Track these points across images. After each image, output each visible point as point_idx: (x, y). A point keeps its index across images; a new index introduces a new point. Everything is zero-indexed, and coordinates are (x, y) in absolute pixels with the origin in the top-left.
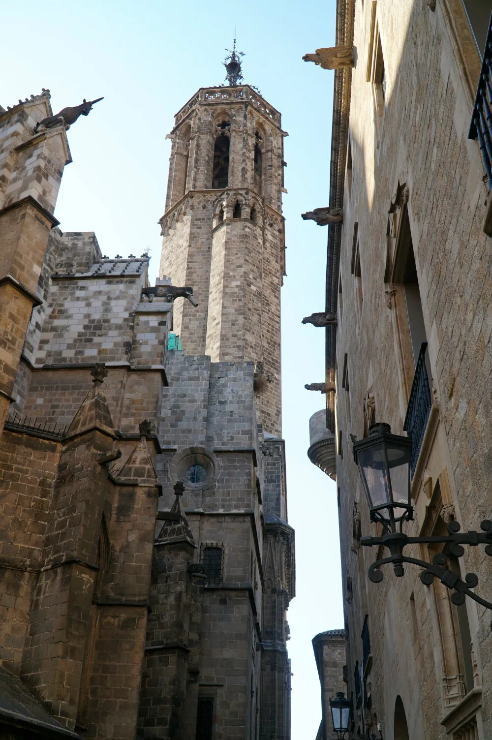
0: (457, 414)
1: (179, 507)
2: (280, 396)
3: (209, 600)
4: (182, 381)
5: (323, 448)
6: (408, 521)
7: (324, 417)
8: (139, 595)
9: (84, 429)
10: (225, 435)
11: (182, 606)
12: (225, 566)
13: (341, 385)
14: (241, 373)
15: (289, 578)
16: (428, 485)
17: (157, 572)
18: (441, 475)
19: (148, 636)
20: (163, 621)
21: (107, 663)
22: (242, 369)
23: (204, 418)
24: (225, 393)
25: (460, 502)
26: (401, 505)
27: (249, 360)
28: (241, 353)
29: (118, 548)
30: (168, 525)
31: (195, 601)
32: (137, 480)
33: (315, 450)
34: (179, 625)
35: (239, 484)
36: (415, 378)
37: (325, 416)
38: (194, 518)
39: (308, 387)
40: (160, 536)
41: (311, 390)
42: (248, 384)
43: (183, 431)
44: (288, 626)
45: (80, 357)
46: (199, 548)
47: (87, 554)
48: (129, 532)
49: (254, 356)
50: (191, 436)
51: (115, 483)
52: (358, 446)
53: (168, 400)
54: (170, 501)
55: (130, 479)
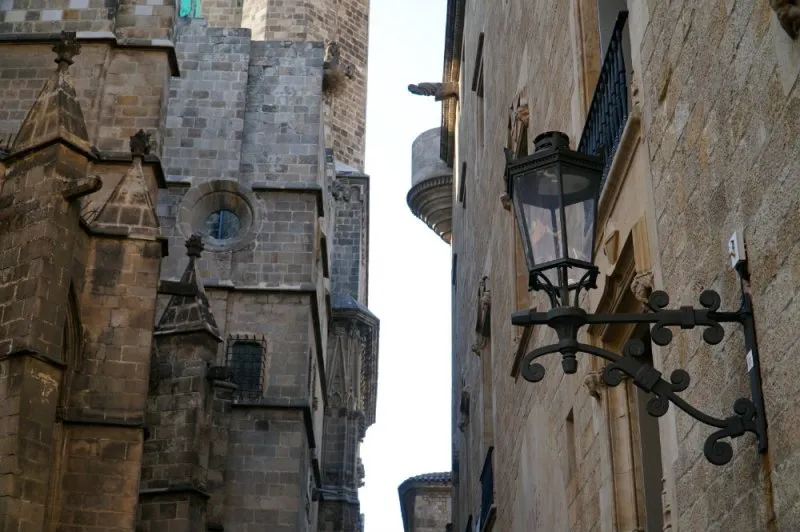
0: (671, 128)
1: (194, 276)
2: (363, 103)
3: (241, 423)
4: (202, 69)
5: (433, 191)
6: (587, 289)
7: (437, 141)
8: (130, 409)
9: (40, 141)
10: (272, 163)
11: (198, 430)
12: (266, 370)
13: (471, 87)
14: (301, 62)
15: (366, 394)
16: (612, 243)
17: (158, 376)
18: (635, 226)
19: (145, 472)
20: (167, 451)
21: (81, 509)
22: (303, 54)
23: (237, 133)
24: (273, 93)
25: (664, 268)
26: (579, 264)
27: (315, 40)
28: (302, 27)
29: (95, 336)
30: (175, 304)
31: (218, 423)
32: (127, 228)
33: (419, 194)
34: (193, 458)
35: (292, 243)
36: (604, 69)
37: (439, 138)
38: (216, 295)
39: (413, 89)
40: (163, 321)
41: (419, 93)
42: (314, 79)
43: (203, 154)
44: (363, 466)
45: (33, 23)
46: (225, 342)
47: (47, 342)
48: (114, 312)
49: (324, 34)
50: (215, 163)
51: (90, 233)
52: (516, 167)
53: (178, 101)
54: (179, 267)
55: (115, 227)
